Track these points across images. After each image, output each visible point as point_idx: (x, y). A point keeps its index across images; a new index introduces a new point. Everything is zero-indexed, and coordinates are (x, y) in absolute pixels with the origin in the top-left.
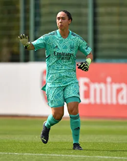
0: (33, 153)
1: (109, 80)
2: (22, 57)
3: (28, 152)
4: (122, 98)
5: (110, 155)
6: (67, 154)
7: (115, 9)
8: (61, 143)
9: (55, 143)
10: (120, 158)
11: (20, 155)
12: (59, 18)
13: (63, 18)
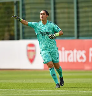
0: (22, 89)
1: (63, 49)
2: (16, 37)
3: (20, 89)
4: (71, 58)
5: (64, 90)
6: (41, 90)
7: (66, 10)
8: (38, 83)
9: (35, 84)
10: (70, 91)
11: (16, 91)
12: (41, 14)
13: (43, 14)
